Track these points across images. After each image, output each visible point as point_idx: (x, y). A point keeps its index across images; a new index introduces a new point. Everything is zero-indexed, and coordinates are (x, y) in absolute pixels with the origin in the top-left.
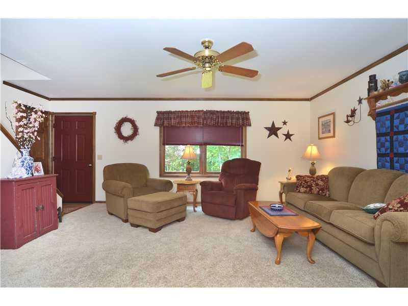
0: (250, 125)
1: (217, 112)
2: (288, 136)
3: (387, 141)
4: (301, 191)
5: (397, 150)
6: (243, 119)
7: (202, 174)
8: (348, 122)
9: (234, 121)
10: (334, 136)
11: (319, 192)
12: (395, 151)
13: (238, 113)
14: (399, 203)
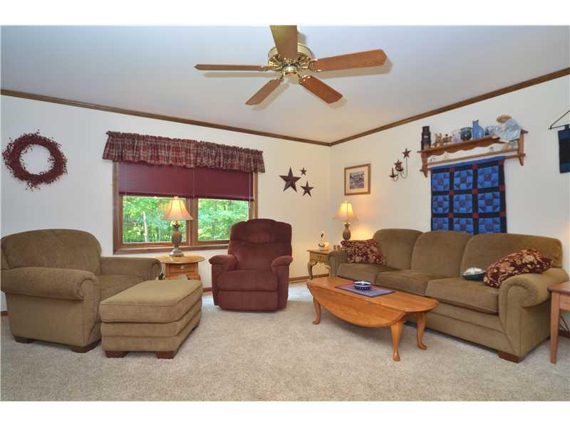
0: (263, 171)
1: (218, 146)
2: (307, 189)
3: (445, 200)
4: (356, 261)
5: (458, 211)
6: (254, 161)
7: (191, 245)
8: (393, 176)
9: (243, 163)
10: (369, 192)
11: (375, 260)
12: (455, 211)
13: (247, 151)
14: (511, 266)
